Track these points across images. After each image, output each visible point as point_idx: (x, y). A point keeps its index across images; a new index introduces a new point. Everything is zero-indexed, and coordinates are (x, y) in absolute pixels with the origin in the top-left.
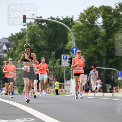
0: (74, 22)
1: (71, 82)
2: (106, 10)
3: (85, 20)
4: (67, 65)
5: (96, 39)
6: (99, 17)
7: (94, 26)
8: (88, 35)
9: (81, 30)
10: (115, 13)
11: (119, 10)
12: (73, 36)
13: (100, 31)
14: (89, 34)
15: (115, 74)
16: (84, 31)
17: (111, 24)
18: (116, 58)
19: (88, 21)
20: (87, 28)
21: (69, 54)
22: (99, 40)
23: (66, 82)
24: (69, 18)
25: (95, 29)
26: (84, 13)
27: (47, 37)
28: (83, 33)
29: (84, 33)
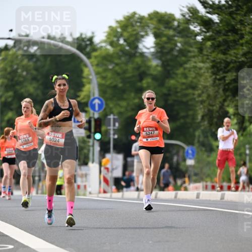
0: (95, 46)
1: (89, 170)
2: (162, 21)
3: (118, 40)
4: (81, 133)
5: (141, 79)
6: (147, 35)
7: (138, 54)
8: (125, 72)
9: (111, 62)
10: (181, 27)
11: (189, 20)
12: (93, 74)
13: (150, 64)
14: (127, 70)
15: (181, 153)
16: (117, 64)
17: (172, 50)
18: (182, 121)
19: (125, 44)
20: (123, 59)
21: (86, 112)
22: (148, 83)
23: (80, 169)
24: (85, 38)
25: (138, 60)
26: (117, 27)
27: (39, 77)
28: (114, 67)
29: (117, 68)
